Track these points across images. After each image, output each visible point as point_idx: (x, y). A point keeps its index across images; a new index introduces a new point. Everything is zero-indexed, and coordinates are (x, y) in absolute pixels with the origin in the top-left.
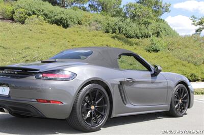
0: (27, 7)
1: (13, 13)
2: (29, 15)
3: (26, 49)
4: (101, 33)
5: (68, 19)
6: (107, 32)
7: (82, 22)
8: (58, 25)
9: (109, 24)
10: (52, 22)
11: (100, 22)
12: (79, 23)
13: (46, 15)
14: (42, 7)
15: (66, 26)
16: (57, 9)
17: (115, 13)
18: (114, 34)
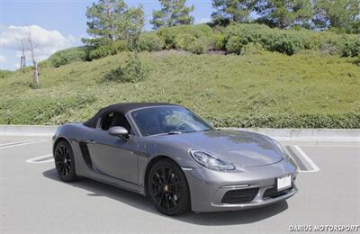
0: (241, 33)
1: (225, 42)
2: (245, 43)
3: (251, 86)
4: (336, 57)
5: (292, 44)
6: (345, 55)
7: (310, 45)
8: (280, 52)
9: (347, 45)
10: (272, 49)
11: (335, 44)
12: (306, 47)
13: (264, 41)
14: (259, 32)
15: (290, 53)
16: (277, 32)
17: (350, 27)
18: (356, 58)
